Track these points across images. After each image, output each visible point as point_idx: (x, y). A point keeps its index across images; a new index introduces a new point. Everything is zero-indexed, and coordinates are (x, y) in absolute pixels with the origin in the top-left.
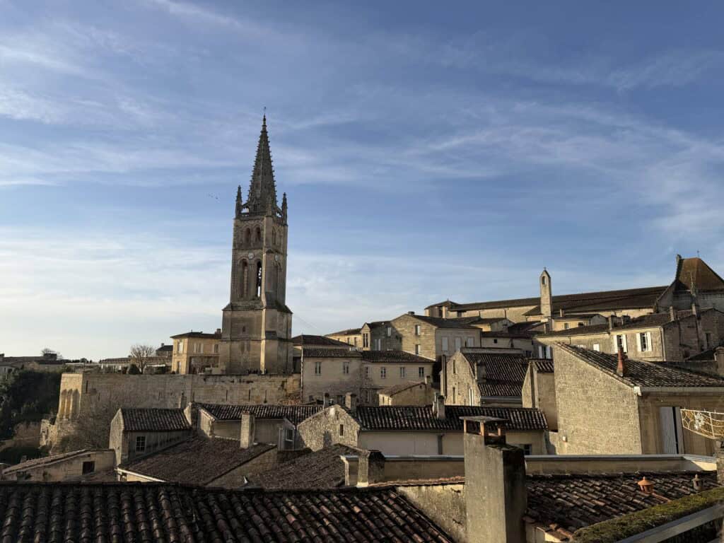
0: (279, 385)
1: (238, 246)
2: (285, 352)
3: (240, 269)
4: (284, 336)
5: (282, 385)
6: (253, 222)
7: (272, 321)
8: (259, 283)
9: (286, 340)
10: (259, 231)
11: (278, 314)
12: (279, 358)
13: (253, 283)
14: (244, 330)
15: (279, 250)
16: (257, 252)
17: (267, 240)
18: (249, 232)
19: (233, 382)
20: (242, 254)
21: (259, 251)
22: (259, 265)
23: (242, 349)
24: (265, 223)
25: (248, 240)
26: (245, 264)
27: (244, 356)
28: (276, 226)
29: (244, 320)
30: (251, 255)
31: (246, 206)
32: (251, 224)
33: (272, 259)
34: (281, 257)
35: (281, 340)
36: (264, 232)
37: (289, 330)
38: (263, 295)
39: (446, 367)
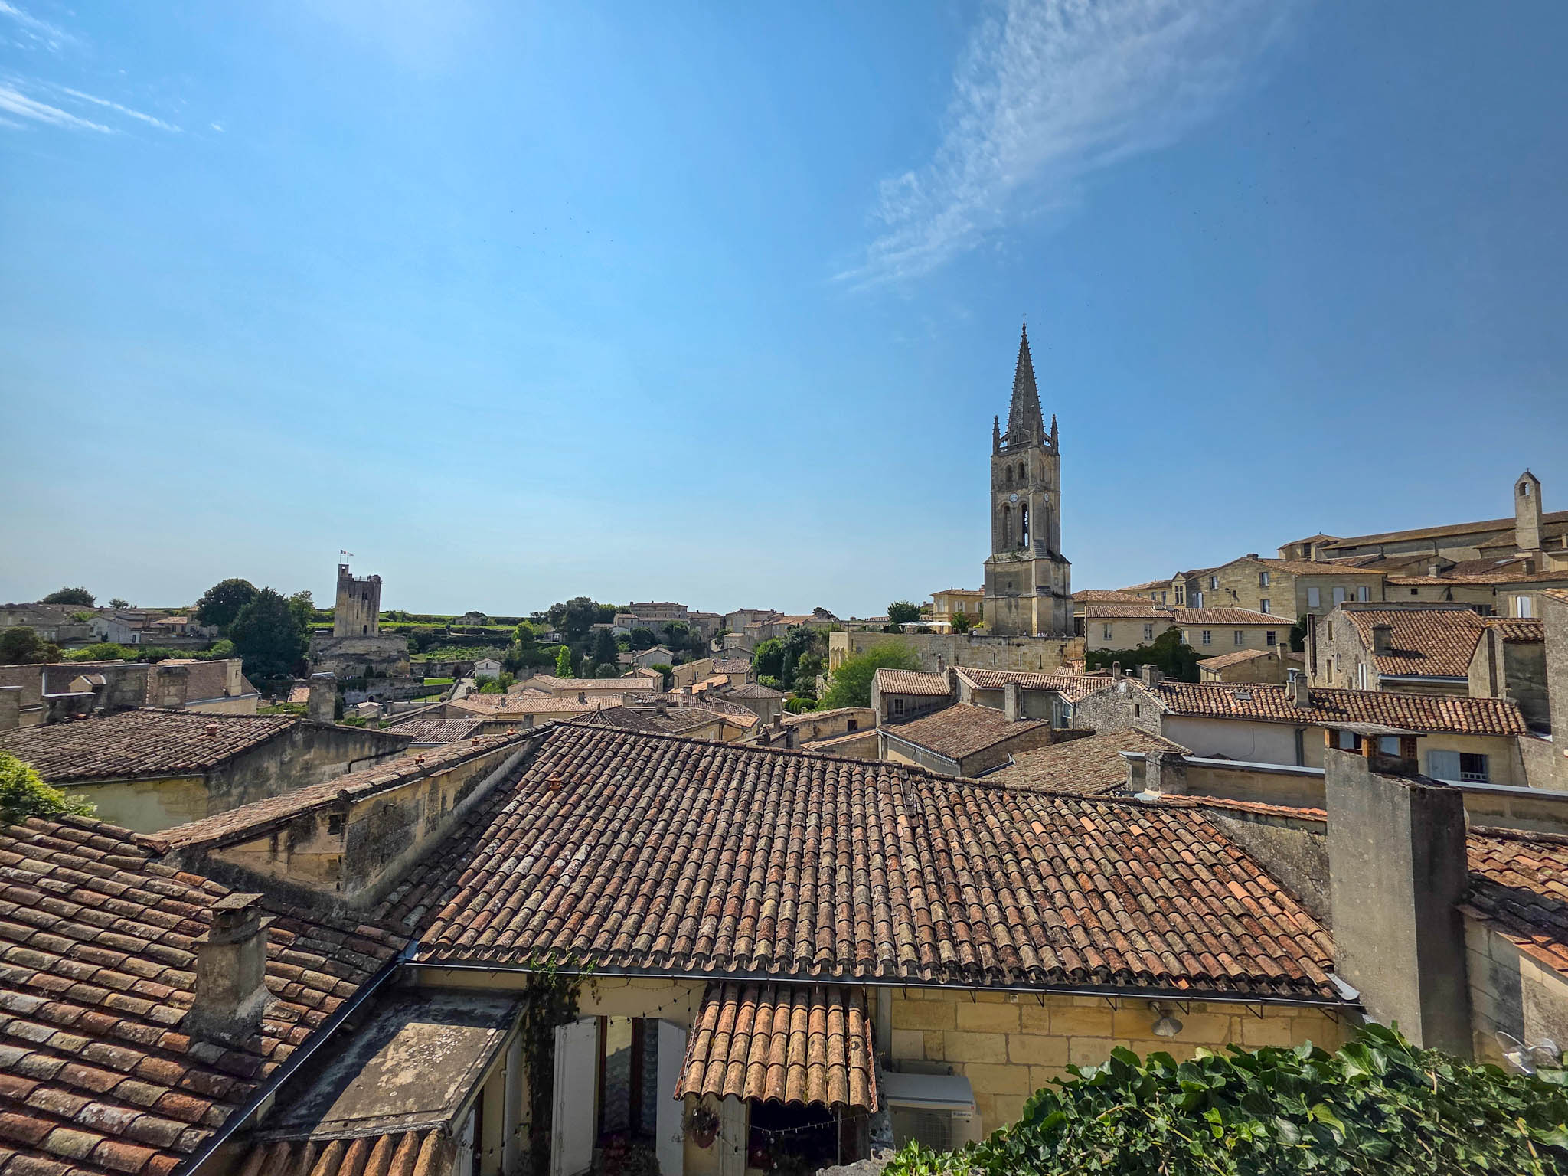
0: (1057, 650)
1: (998, 488)
2: (1063, 610)
3: (1002, 515)
4: (1061, 592)
5: (1061, 651)
6: (1014, 457)
7: (1044, 574)
8: (1025, 530)
9: (1061, 597)
10: (1022, 467)
11: (1052, 565)
12: (1056, 617)
13: (1019, 530)
14: (1010, 586)
15: (1049, 486)
16: (1021, 492)
17: (1032, 476)
18: (1010, 469)
19: (1000, 644)
20: (1002, 497)
21: (1025, 490)
22: (1025, 508)
23: (1010, 607)
24: (1030, 457)
25: (1009, 479)
26: (1007, 509)
27: (1013, 616)
28: (1043, 457)
29: (1009, 574)
30: (1014, 497)
31: (1006, 438)
32: (1013, 460)
33: (1041, 499)
34: (1052, 495)
35: (1057, 596)
36: (1029, 469)
37: (1066, 585)
38: (1032, 543)
39: (1314, 631)
